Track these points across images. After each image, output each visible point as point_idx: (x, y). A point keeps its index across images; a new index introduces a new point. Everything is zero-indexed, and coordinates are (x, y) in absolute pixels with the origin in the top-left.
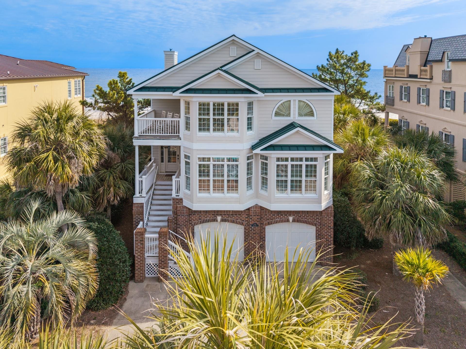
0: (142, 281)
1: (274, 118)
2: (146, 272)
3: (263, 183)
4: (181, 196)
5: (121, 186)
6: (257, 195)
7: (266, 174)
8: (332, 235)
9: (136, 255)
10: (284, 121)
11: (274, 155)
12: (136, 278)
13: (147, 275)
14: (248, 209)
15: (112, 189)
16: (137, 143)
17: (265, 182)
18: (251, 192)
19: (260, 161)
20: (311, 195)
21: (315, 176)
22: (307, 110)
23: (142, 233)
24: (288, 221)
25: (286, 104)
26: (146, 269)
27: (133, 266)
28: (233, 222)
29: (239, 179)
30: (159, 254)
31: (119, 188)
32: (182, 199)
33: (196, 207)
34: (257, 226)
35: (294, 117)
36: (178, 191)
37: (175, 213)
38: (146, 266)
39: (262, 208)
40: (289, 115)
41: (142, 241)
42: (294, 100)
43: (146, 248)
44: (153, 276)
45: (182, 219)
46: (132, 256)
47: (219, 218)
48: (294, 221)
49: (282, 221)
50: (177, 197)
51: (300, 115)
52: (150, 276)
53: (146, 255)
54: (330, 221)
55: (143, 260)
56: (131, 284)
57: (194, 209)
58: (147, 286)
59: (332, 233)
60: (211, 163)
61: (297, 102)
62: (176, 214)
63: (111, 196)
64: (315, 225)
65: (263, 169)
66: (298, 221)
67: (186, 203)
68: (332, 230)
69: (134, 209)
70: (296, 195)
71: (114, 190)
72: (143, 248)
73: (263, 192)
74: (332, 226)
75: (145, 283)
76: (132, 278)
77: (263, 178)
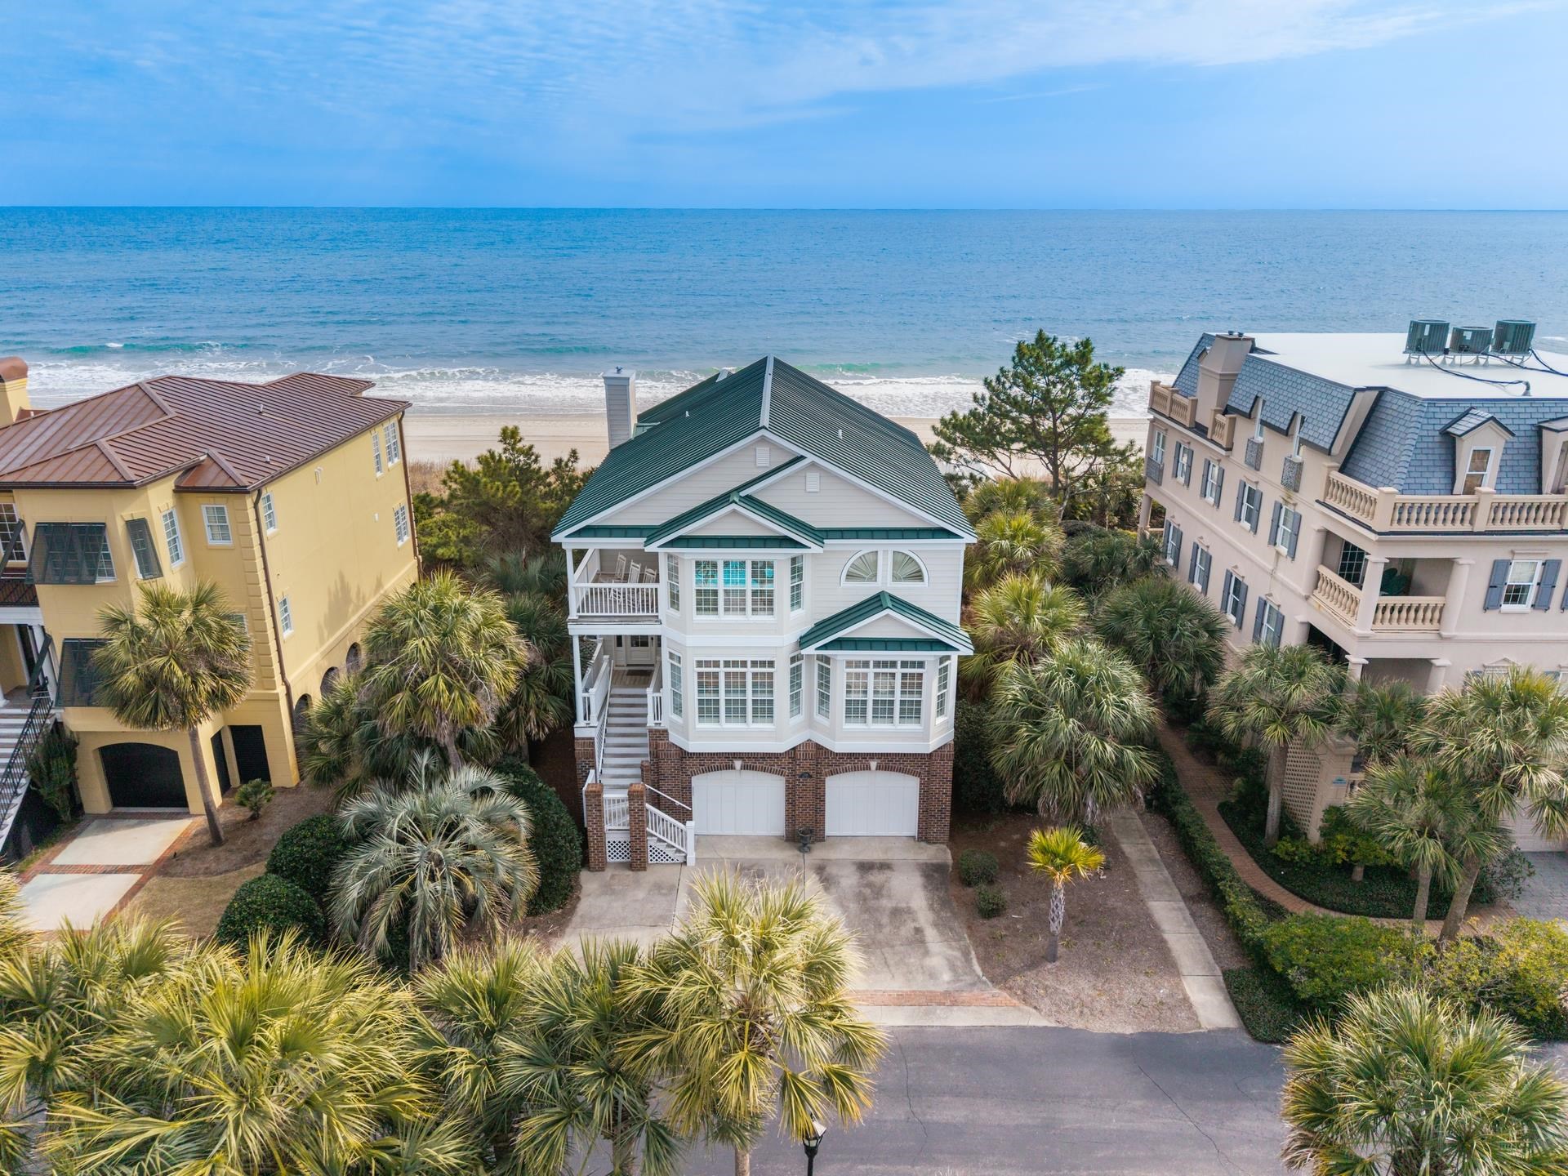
0: (602, 869)
1: (844, 584)
2: (608, 854)
3: (821, 703)
4: (664, 725)
5: (550, 708)
6: (811, 724)
7: (828, 687)
8: (949, 793)
9: (590, 829)
10: (863, 591)
11: (841, 656)
12: (592, 865)
13: (609, 860)
14: (794, 749)
15: (532, 714)
16: (575, 631)
17: (824, 699)
18: (799, 719)
19: (817, 663)
20: (910, 726)
21: (920, 693)
22: (910, 569)
23: (597, 795)
24: (868, 768)
25: (871, 558)
26: (608, 849)
27: (585, 845)
28: (764, 770)
29: (775, 698)
30: (630, 824)
31: (545, 710)
32: (666, 731)
33: (693, 747)
34: (810, 776)
35: (885, 582)
36: (658, 714)
37: (655, 754)
38: (608, 845)
39: (819, 747)
40: (874, 578)
41: (599, 806)
42: (885, 552)
43: (606, 816)
44: (620, 860)
45: (667, 766)
46: (583, 832)
47: (738, 764)
48: (879, 768)
49: (856, 769)
50: (658, 727)
51: (896, 578)
52: (615, 860)
53: (607, 827)
54: (946, 769)
55: (602, 835)
56: (584, 875)
57: (691, 750)
58: (613, 876)
59: (949, 788)
60: (722, 670)
61: (890, 555)
62: (657, 757)
63: (532, 725)
64: (919, 775)
65: (821, 677)
66: (887, 769)
67: (675, 738)
68: (950, 784)
69: (577, 748)
70: (884, 726)
71: (537, 715)
72: (601, 816)
73: (819, 718)
74: (950, 775)
75: (608, 873)
76: (585, 863)
77: (822, 695)
